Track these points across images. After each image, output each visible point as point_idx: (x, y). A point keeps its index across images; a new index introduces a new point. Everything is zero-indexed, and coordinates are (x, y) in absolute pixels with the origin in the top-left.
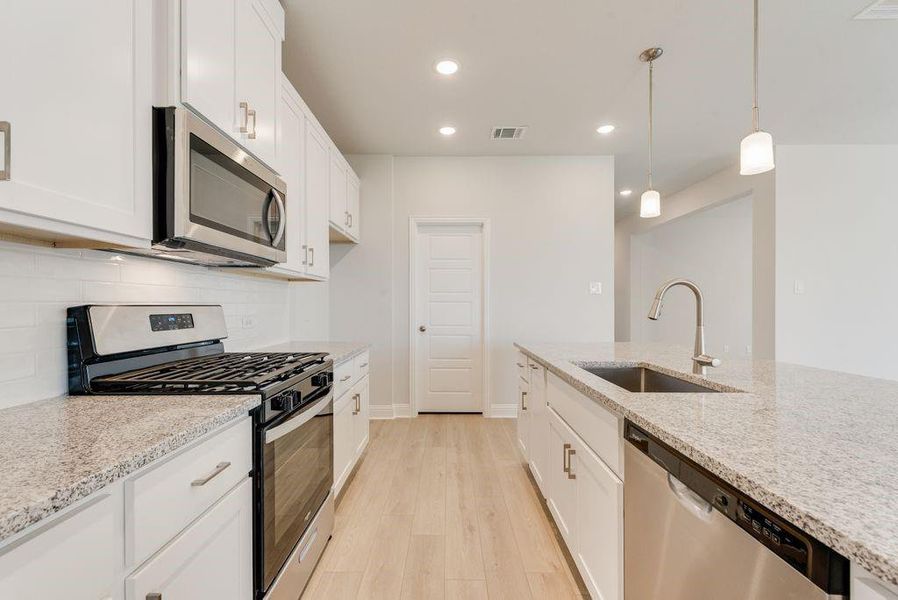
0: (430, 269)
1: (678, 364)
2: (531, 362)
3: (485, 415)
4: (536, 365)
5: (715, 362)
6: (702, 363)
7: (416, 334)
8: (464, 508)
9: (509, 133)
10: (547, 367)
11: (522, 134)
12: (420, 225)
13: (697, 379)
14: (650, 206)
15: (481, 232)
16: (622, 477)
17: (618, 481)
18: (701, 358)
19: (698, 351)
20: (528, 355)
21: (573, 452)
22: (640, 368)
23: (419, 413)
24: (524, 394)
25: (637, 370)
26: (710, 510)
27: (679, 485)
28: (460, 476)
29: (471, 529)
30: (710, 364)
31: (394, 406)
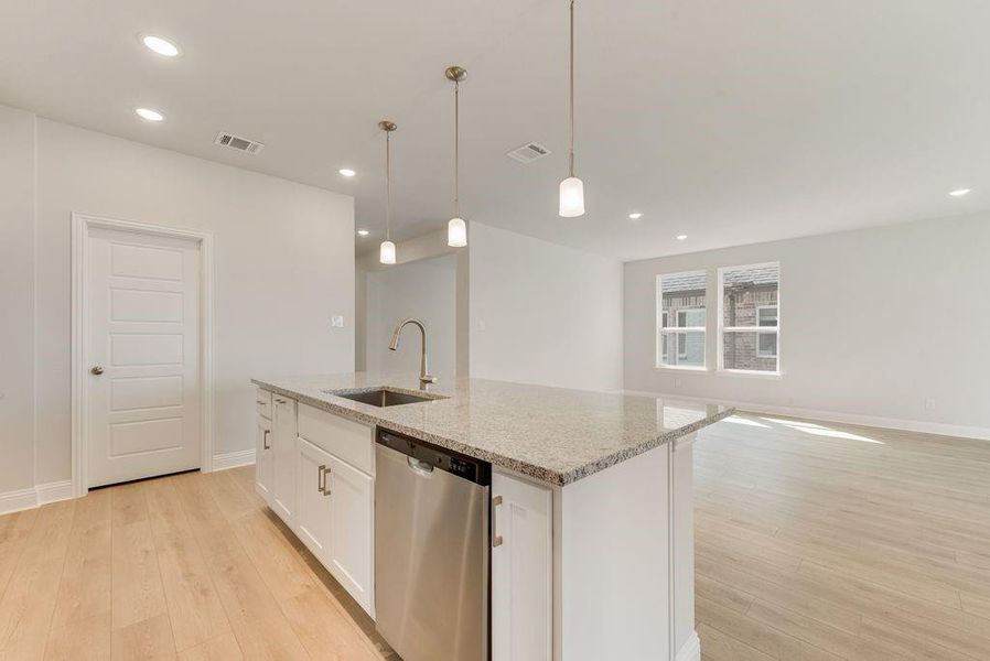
0: (111, 288)
1: (410, 385)
2: (276, 397)
3: (205, 470)
4: (282, 398)
5: (434, 380)
6: (426, 382)
7: (82, 379)
8: (191, 575)
9: (243, 144)
10: (297, 398)
11: (258, 151)
12: (91, 226)
13: (422, 394)
14: (388, 254)
15: (199, 249)
16: (374, 475)
17: (369, 478)
18: (425, 378)
19: (423, 375)
20: (272, 389)
21: (329, 471)
22: (382, 392)
23: (90, 490)
24: (267, 432)
25: (379, 393)
26: (432, 470)
27: (414, 461)
28: (178, 546)
29: (204, 592)
30: (430, 382)
31: (37, 488)
